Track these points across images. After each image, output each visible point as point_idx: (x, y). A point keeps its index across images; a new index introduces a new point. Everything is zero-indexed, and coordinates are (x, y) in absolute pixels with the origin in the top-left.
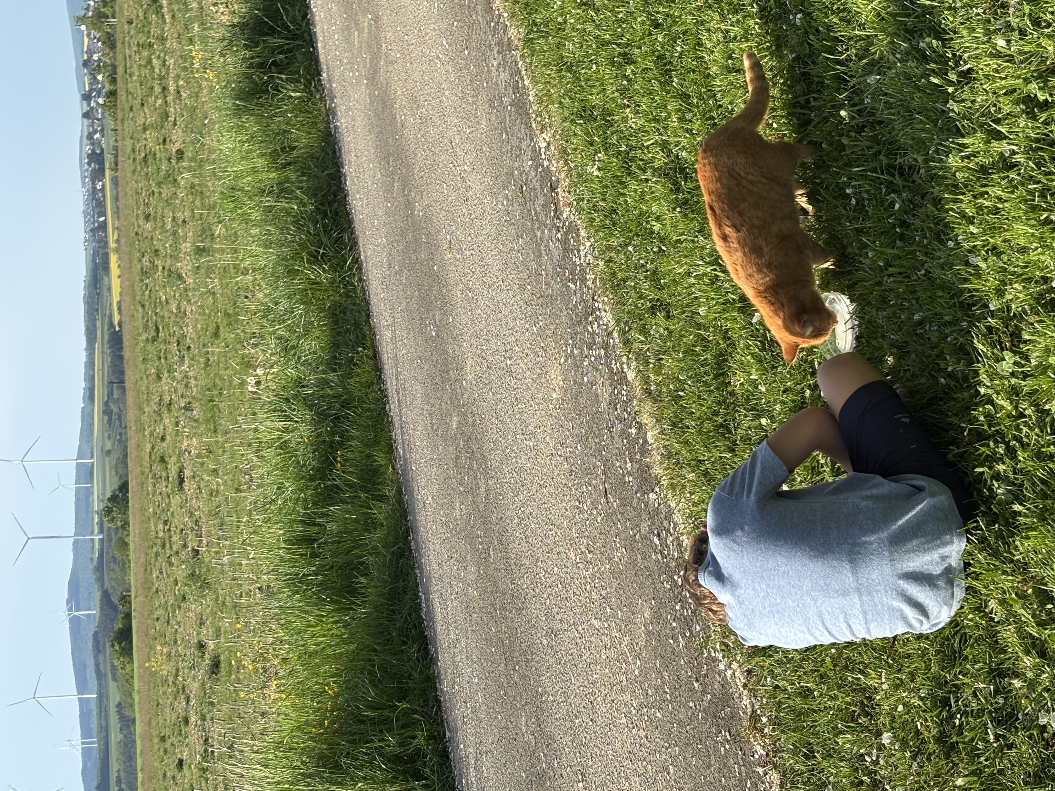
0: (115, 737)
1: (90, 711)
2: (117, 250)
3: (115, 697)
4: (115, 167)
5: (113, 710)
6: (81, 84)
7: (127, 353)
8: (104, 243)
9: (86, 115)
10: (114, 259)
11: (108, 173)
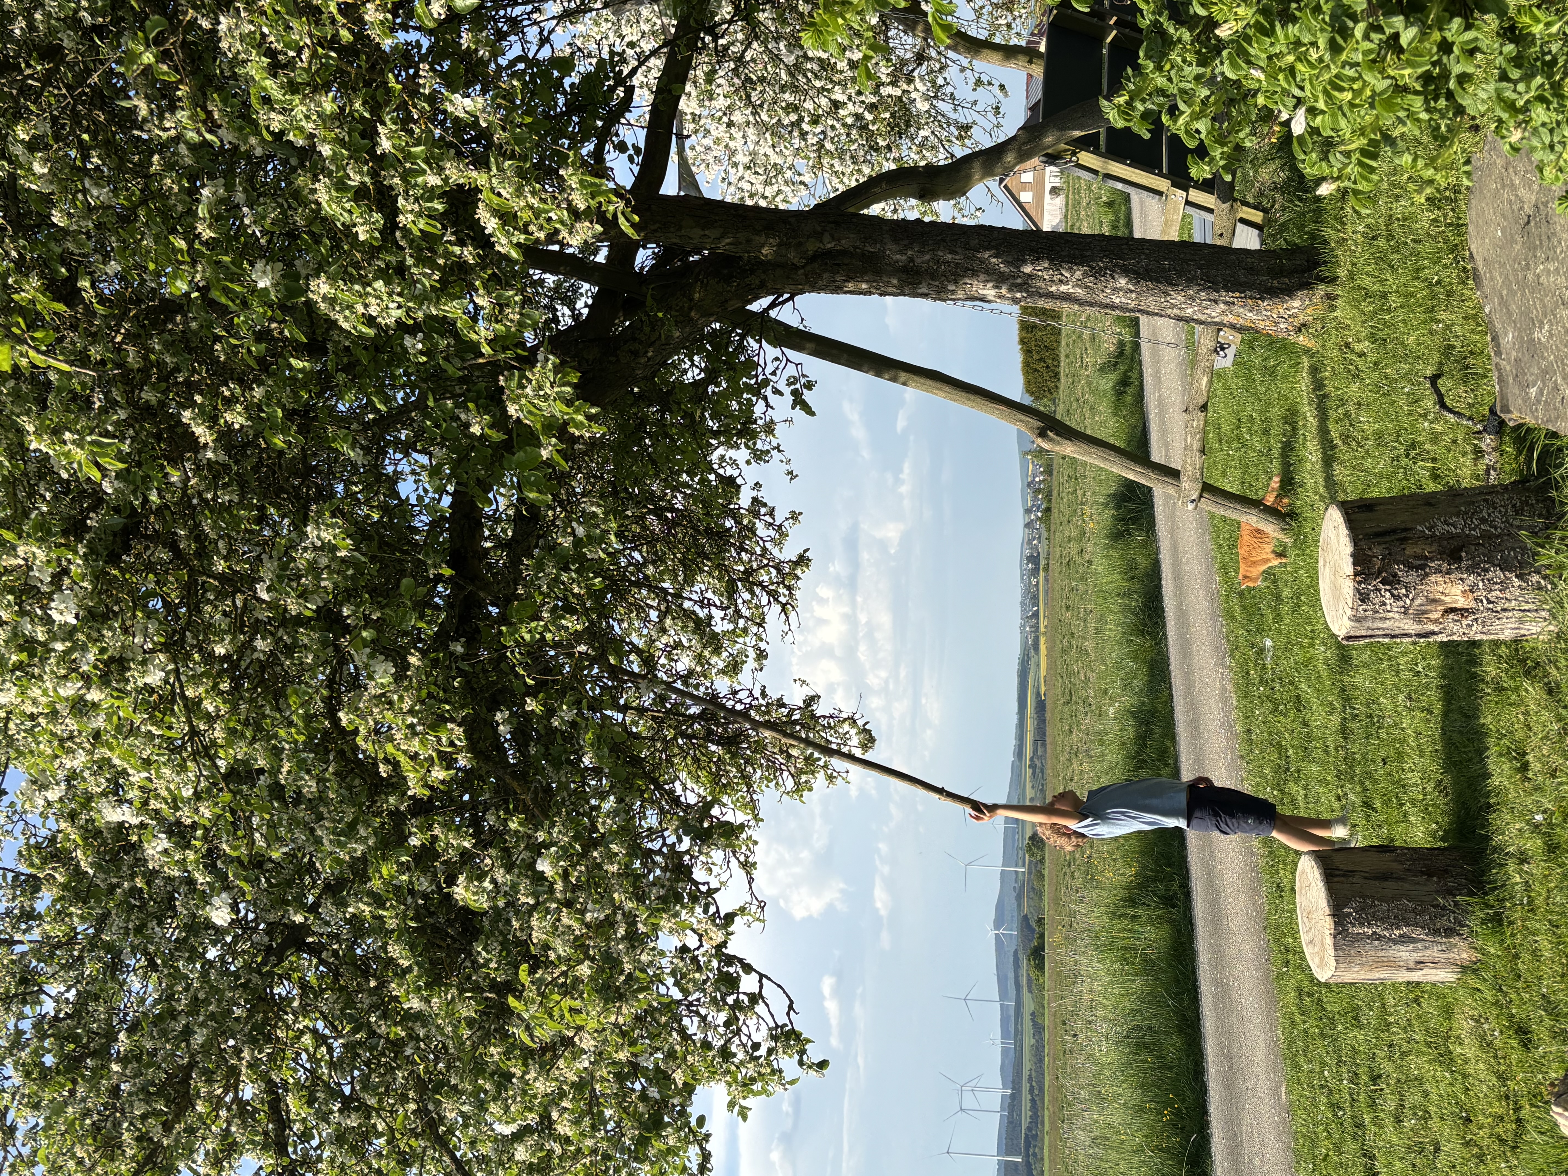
0: (1029, 1041)
1: (1009, 1017)
2: (1045, 633)
3: (1029, 1005)
4: (1046, 570)
5: (1027, 1018)
6: (1025, 501)
7: (1048, 715)
8: (1036, 627)
9: (1027, 525)
10: (1042, 640)
11: (1041, 573)
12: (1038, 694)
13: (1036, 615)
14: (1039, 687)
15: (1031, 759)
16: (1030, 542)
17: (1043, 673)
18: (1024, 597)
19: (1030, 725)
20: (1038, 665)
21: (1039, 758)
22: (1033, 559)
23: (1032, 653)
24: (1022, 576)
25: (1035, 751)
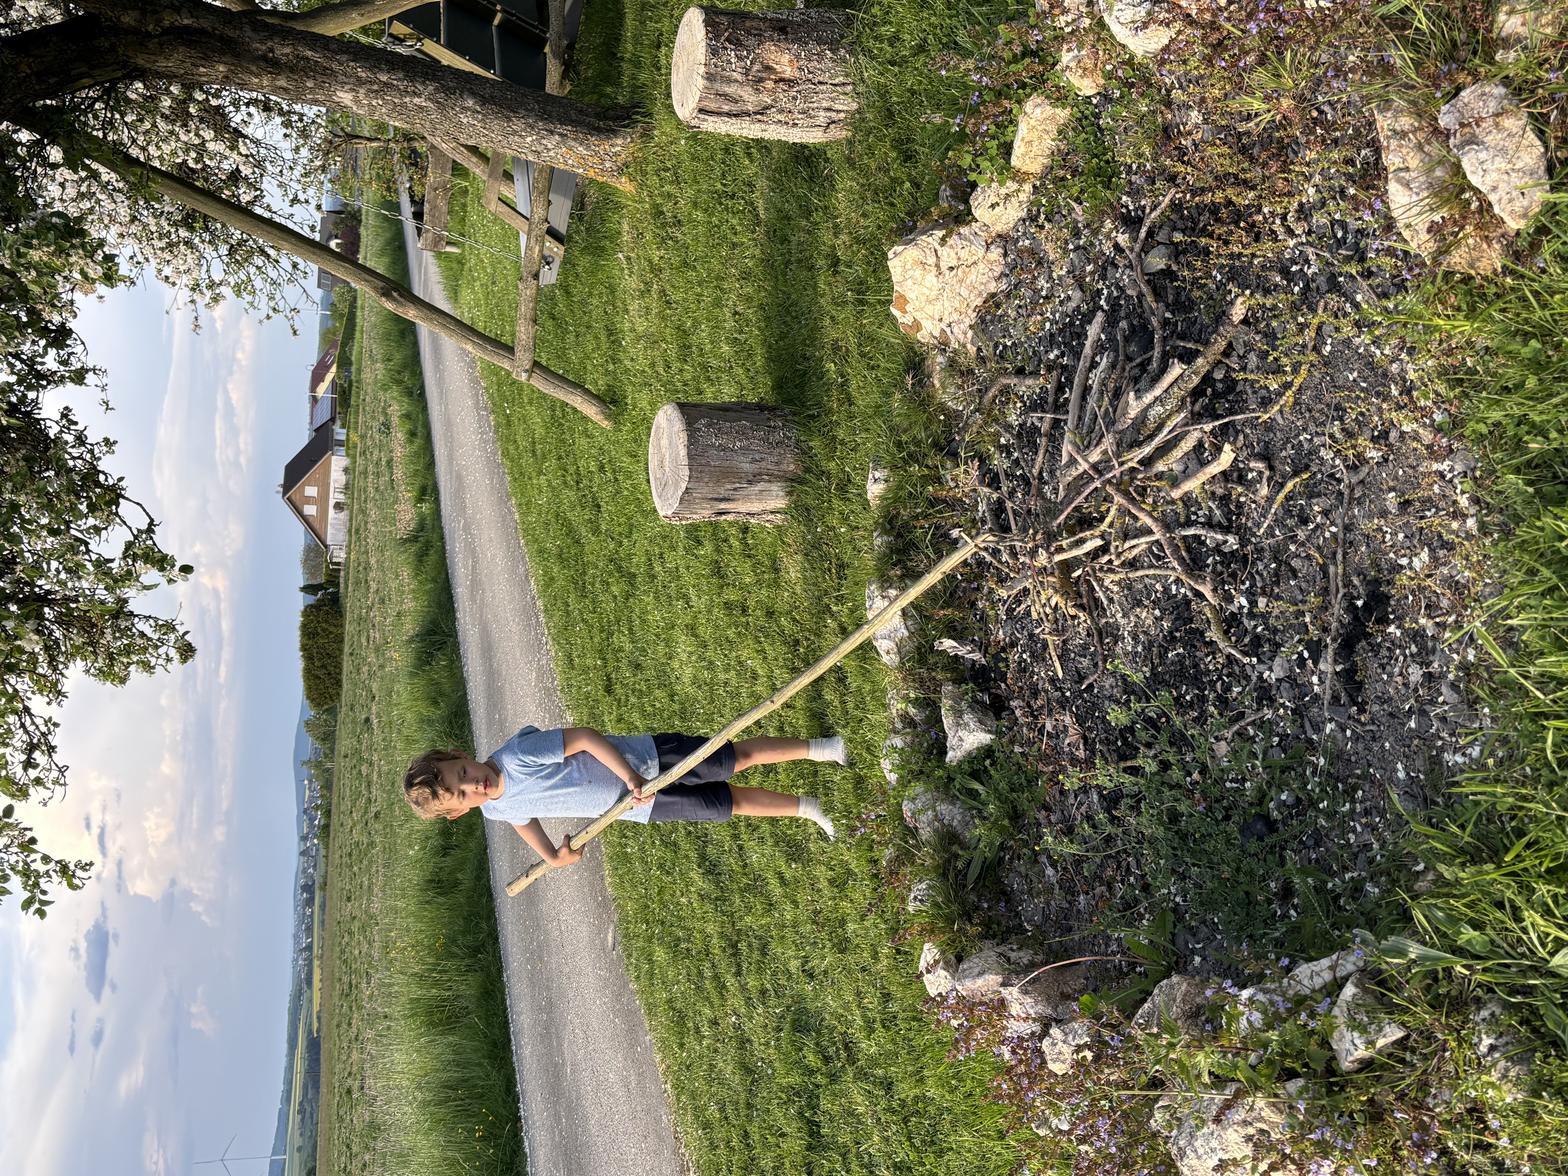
2: (319, 967)
6: (299, 831)
8: (309, 960)
9: (303, 853)
11: (317, 902)
12: (310, 1032)
13: (309, 947)
14: (311, 1024)
15: (301, 1104)
16: (304, 871)
17: (316, 1008)
18: (298, 927)
19: (299, 1065)
20: (311, 1001)
21: (310, 1102)
22: (308, 888)
23: (305, 986)
24: (296, 907)
25: (305, 1094)
